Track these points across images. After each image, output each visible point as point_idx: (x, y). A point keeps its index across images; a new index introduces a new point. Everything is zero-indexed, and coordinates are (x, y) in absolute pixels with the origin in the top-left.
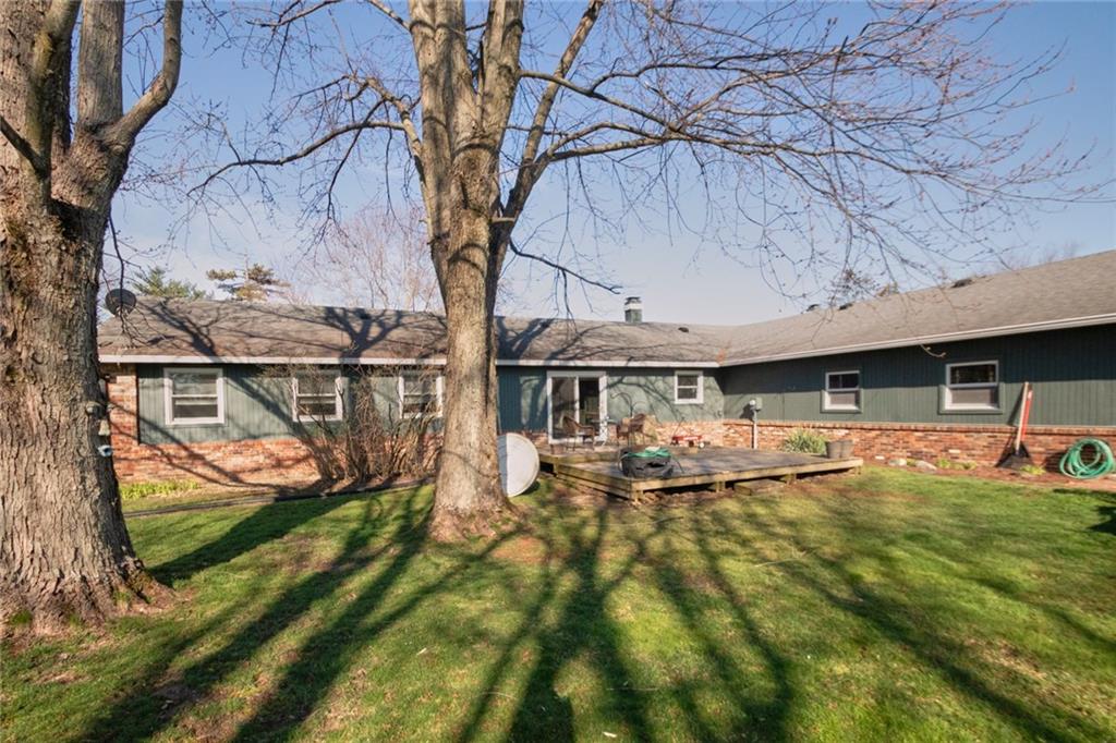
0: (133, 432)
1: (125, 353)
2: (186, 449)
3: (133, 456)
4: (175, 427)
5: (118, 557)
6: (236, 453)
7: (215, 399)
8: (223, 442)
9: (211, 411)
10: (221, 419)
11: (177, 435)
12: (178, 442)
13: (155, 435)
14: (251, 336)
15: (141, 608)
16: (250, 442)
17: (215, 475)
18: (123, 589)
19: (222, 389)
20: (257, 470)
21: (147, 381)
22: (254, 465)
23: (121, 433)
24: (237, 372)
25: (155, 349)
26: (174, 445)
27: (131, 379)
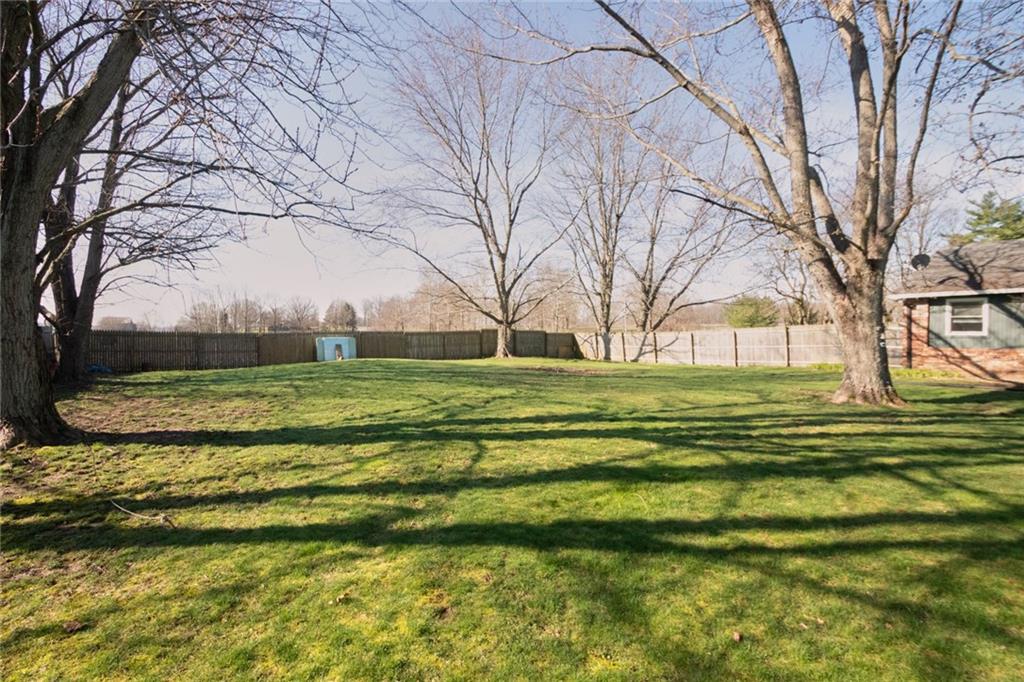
0: (925, 339)
1: (923, 291)
2: (958, 352)
3: (924, 354)
4: (952, 337)
5: (885, 385)
6: (995, 357)
7: (980, 319)
8: (986, 349)
9: (978, 327)
10: (984, 332)
11: (953, 342)
12: (953, 347)
13: (939, 342)
14: (1017, 271)
15: (891, 404)
16: (1007, 351)
17: (979, 372)
18: (885, 397)
19: (986, 312)
20: (1013, 372)
21: (935, 308)
22: (1010, 368)
23: (918, 340)
24: (999, 300)
25: (941, 286)
26: (950, 349)
27: (925, 307)
